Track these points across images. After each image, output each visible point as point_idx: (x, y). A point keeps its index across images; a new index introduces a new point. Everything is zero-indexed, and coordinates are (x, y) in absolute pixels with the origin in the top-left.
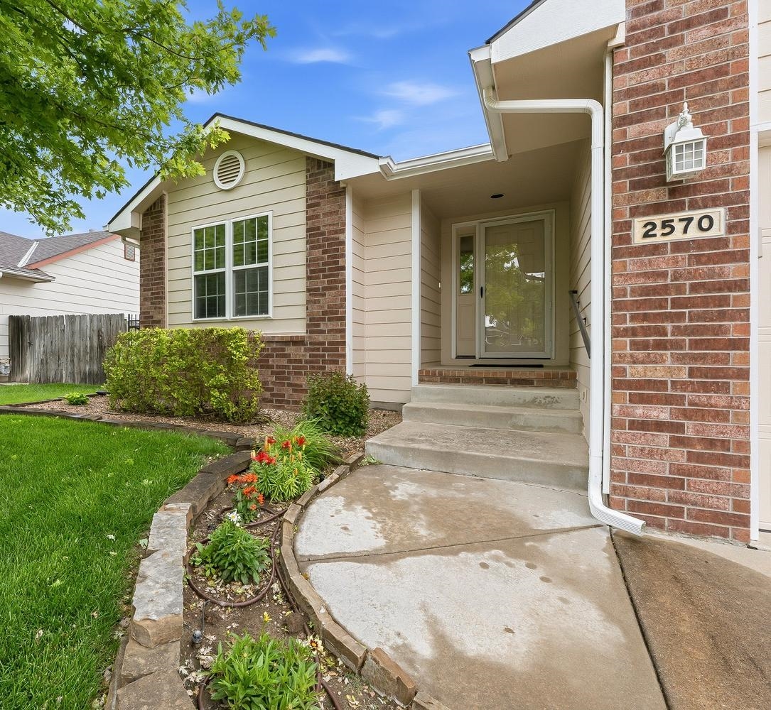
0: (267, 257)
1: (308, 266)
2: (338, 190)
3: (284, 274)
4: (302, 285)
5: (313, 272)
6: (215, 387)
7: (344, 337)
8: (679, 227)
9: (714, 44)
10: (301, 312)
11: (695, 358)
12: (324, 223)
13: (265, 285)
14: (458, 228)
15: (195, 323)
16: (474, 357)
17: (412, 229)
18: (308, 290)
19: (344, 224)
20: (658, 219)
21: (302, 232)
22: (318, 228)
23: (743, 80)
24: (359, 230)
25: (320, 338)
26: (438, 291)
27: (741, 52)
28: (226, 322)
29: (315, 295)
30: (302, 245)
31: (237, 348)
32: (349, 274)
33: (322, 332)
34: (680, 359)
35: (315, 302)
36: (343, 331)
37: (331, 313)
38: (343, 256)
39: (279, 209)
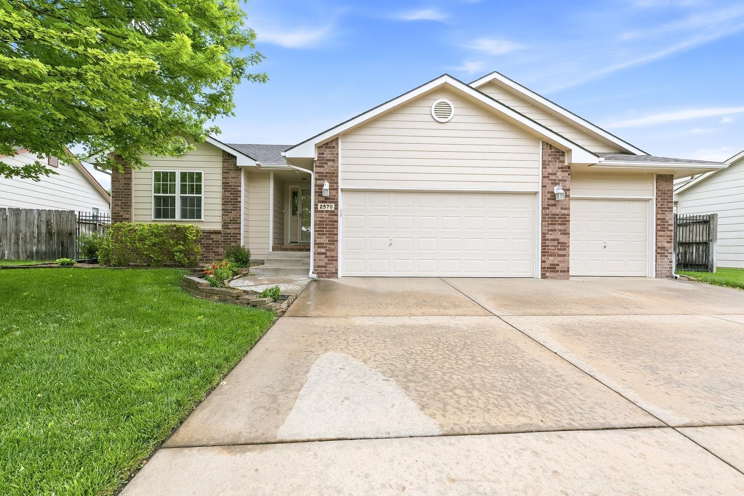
0: (201, 192)
1: (223, 199)
2: (239, 169)
3: (210, 201)
4: (220, 207)
5: (225, 202)
6: (177, 252)
7: (240, 231)
8: (327, 207)
9: (333, 167)
10: (220, 219)
11: (329, 237)
12: (232, 181)
13: (199, 205)
14: (291, 188)
15: (153, 221)
16: (297, 242)
17: (269, 189)
18: (223, 210)
19: (241, 183)
20: (323, 204)
21: (220, 183)
22: (228, 183)
23: (337, 176)
24: (247, 185)
25: (229, 231)
26: (283, 214)
27: (337, 170)
28: (176, 221)
29: (226, 212)
30: (220, 189)
31: (191, 233)
32: (242, 205)
33: (230, 229)
34: (327, 237)
35: (226, 215)
36: (240, 228)
37: (234, 221)
38: (240, 197)
39: (208, 170)
